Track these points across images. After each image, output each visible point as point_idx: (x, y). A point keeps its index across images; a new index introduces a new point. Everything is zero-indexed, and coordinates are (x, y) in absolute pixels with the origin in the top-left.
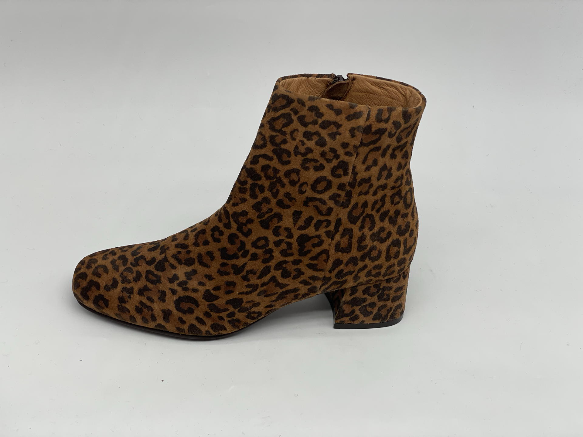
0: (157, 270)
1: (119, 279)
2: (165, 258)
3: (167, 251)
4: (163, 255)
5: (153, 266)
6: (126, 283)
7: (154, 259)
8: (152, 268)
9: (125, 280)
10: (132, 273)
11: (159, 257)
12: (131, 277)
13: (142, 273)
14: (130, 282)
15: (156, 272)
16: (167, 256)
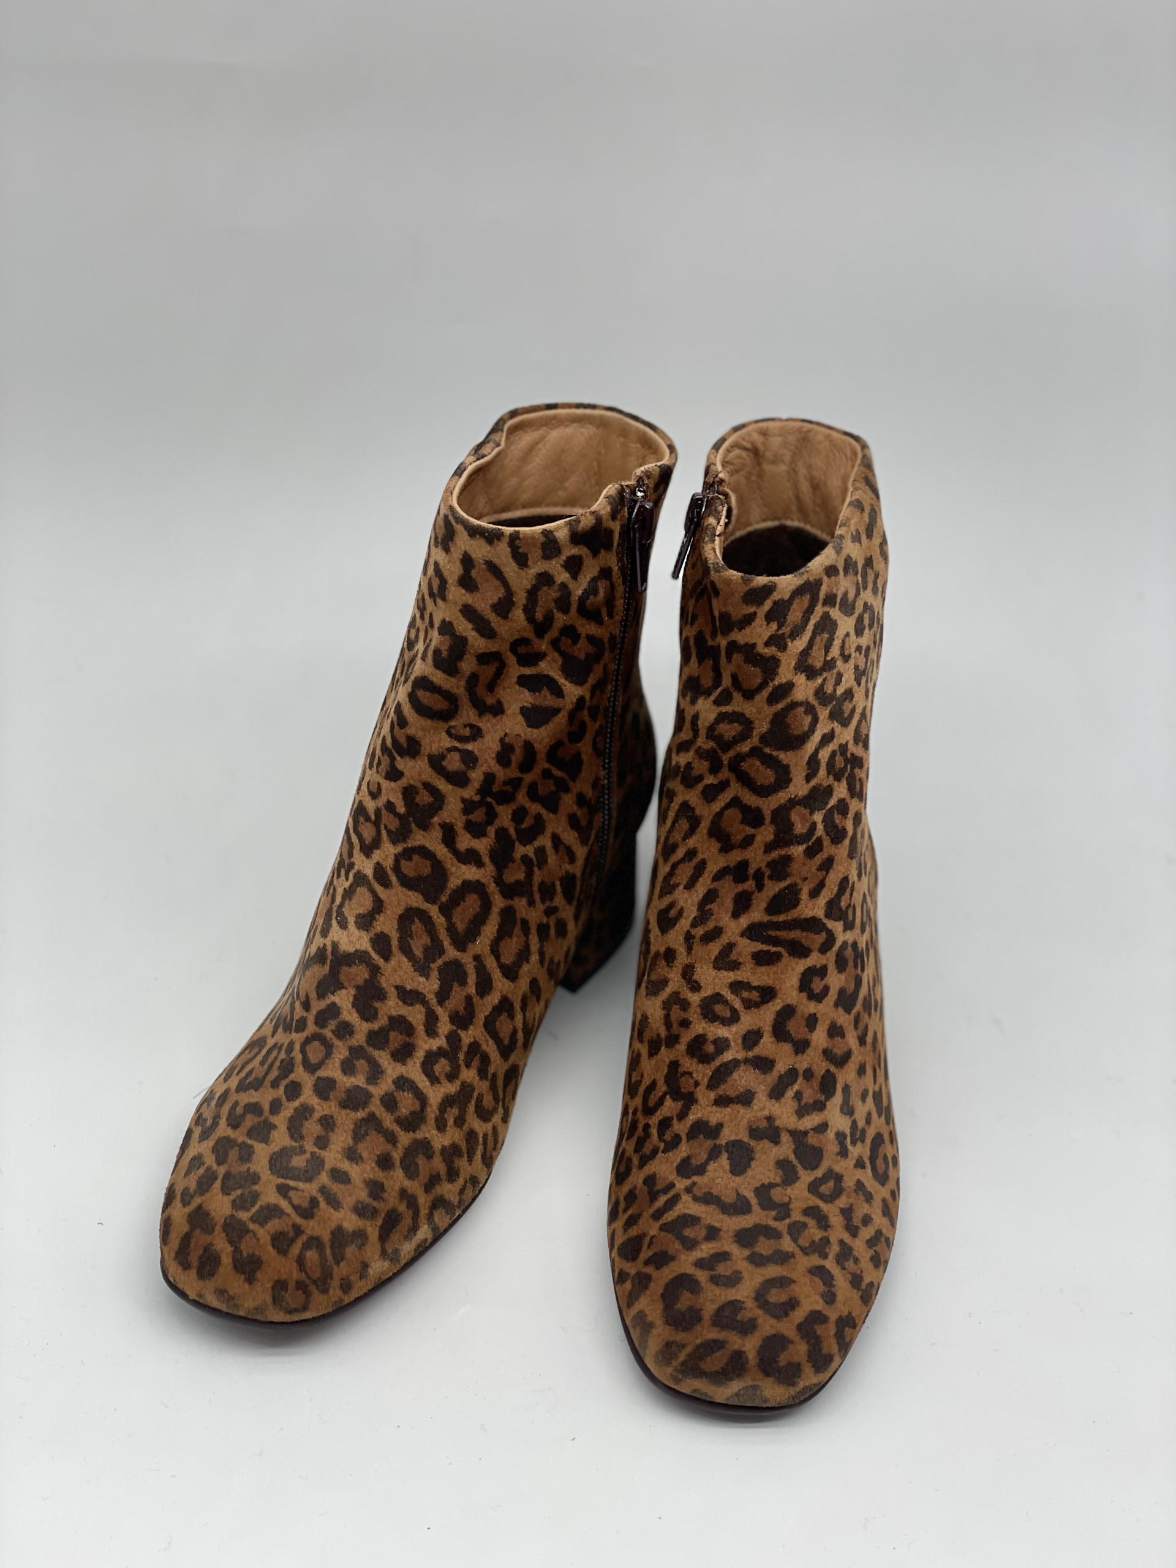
0: (814, 1168)
1: (815, 1260)
2: (795, 1134)
3: (777, 1123)
4: (785, 1138)
5: (802, 1172)
6: (827, 1250)
7: (782, 1164)
8: (806, 1177)
9: (820, 1248)
10: (805, 1225)
11: (786, 1148)
12: (814, 1232)
13: (811, 1204)
14: (826, 1241)
15: (819, 1173)
16: (791, 1127)
